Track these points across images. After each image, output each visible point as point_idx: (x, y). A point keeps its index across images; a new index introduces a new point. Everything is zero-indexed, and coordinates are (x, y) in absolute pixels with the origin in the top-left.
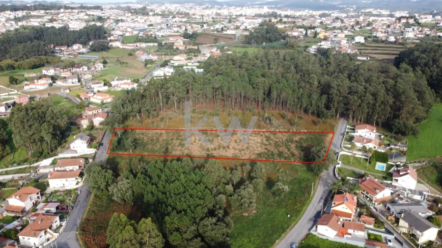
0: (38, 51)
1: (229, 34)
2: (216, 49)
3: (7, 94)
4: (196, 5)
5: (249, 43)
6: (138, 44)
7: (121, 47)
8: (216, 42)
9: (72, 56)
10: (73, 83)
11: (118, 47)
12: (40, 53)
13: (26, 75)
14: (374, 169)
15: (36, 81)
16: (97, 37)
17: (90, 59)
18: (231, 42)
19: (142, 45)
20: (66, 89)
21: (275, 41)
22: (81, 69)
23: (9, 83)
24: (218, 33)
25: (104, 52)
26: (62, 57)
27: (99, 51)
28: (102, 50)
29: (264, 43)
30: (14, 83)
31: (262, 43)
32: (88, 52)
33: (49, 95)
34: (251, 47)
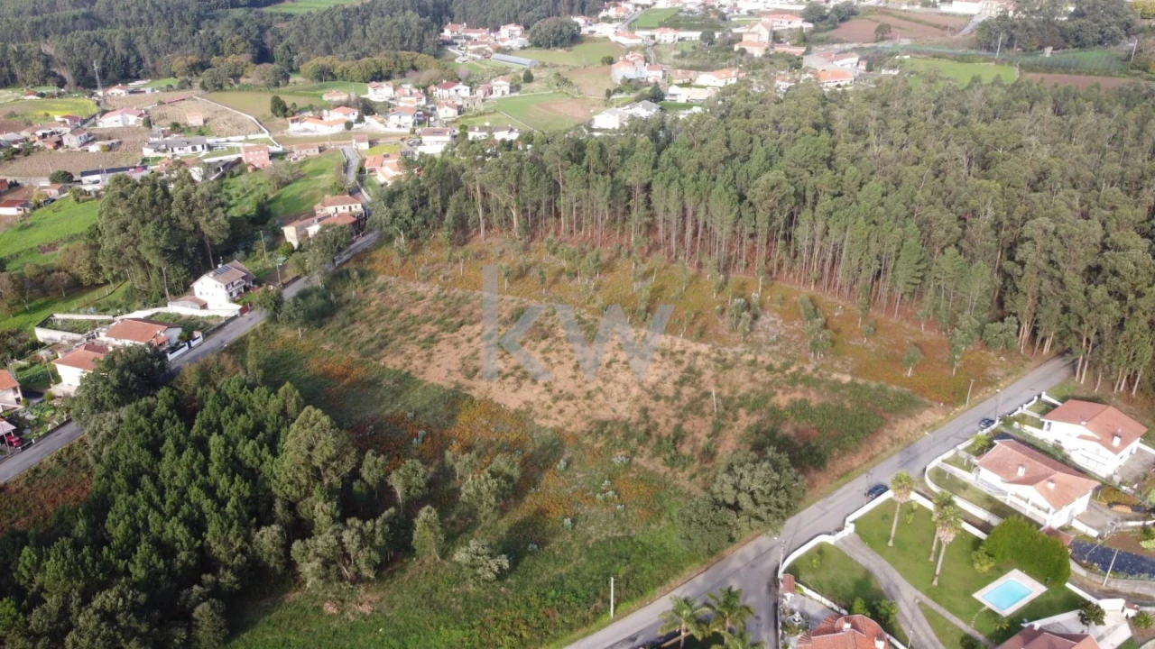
0: (403, 39)
1: (954, 15)
2: (856, 59)
3: (242, 138)
5: (989, 48)
6: (657, 33)
7: (613, 38)
8: (883, 39)
9: (479, 57)
10: (399, 126)
11: (606, 39)
12: (406, 43)
13: (326, 98)
14: (968, 594)
15: (325, 112)
16: (576, 7)
17: (508, 64)
18: (937, 39)
19: (663, 38)
20: (362, 140)
21: (1100, 43)
22: (452, 91)
23: (269, 114)
24: (925, 10)
25: (560, 51)
26: (457, 56)
27: (549, 47)
28: (555, 44)
29: (1048, 51)
30: (279, 112)
31: (1041, 48)
32: (523, 48)
33: (320, 151)
34: (988, 60)
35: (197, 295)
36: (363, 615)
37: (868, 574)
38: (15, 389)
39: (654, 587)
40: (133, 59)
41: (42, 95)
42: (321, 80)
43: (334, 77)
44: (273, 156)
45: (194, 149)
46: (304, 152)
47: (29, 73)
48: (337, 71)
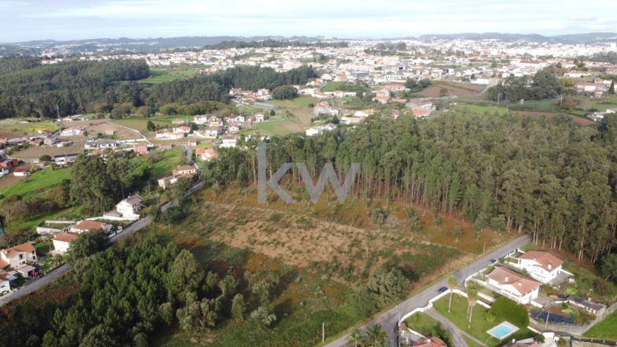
0: (211, 95)
1: (477, 85)
2: (431, 105)
3: (133, 141)
4: (498, 41)
5: (494, 100)
6: (335, 93)
7: (313, 95)
8: (444, 96)
9: (248, 104)
10: (211, 135)
11: (310, 96)
12: (212, 97)
13: (173, 122)
14: (484, 331)
15: (174, 129)
16: (295, 81)
17: (263, 107)
18: (470, 96)
19: (338, 95)
20: (193, 142)
21: (546, 97)
22: (236, 120)
23: (146, 129)
24: (464, 82)
25: (287, 101)
26: (237, 103)
27: (282, 99)
28: (285, 98)
29: (522, 101)
30: (151, 129)
31: (519, 100)
32: (270, 100)
33: (172, 146)
34: (493, 105)
35: (118, 210)
36: (209, 343)
37: (439, 324)
38: (33, 252)
39: (342, 330)
40: (73, 105)
41: (30, 121)
42: (170, 114)
43: (176, 113)
44: (149, 149)
45: (110, 145)
46: (164, 147)
47: (23, 111)
48: (178, 110)
